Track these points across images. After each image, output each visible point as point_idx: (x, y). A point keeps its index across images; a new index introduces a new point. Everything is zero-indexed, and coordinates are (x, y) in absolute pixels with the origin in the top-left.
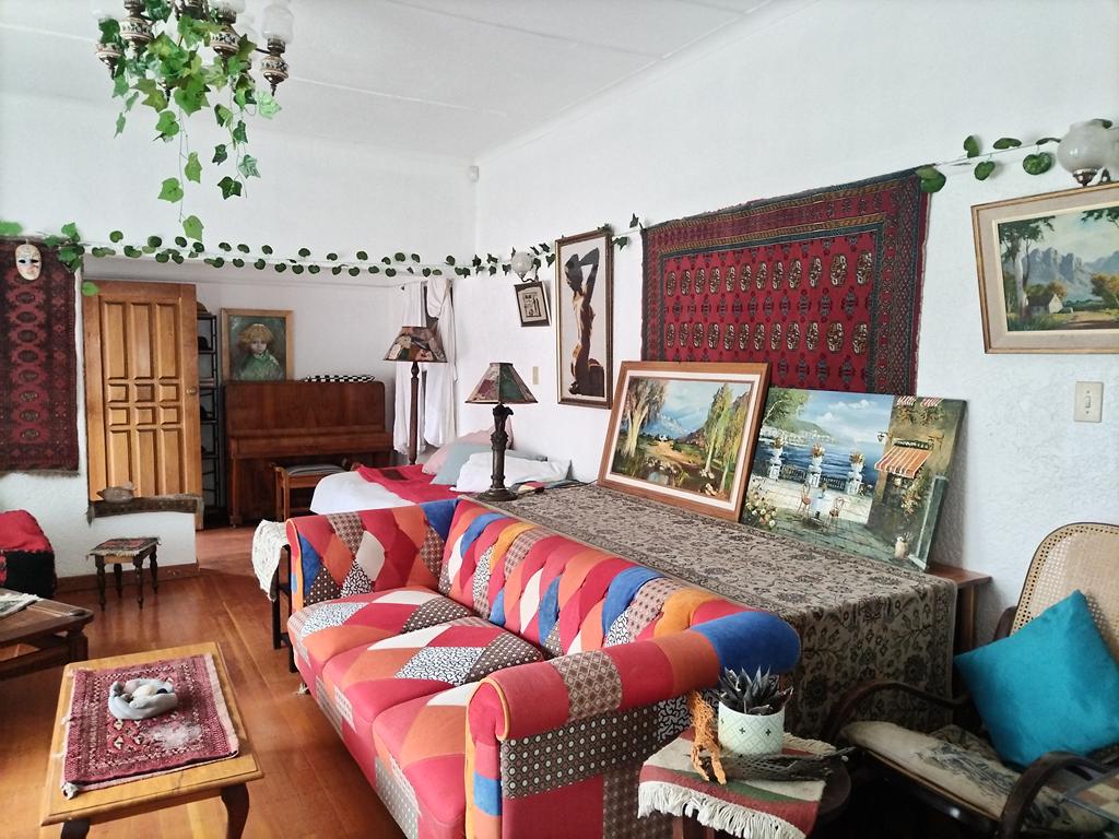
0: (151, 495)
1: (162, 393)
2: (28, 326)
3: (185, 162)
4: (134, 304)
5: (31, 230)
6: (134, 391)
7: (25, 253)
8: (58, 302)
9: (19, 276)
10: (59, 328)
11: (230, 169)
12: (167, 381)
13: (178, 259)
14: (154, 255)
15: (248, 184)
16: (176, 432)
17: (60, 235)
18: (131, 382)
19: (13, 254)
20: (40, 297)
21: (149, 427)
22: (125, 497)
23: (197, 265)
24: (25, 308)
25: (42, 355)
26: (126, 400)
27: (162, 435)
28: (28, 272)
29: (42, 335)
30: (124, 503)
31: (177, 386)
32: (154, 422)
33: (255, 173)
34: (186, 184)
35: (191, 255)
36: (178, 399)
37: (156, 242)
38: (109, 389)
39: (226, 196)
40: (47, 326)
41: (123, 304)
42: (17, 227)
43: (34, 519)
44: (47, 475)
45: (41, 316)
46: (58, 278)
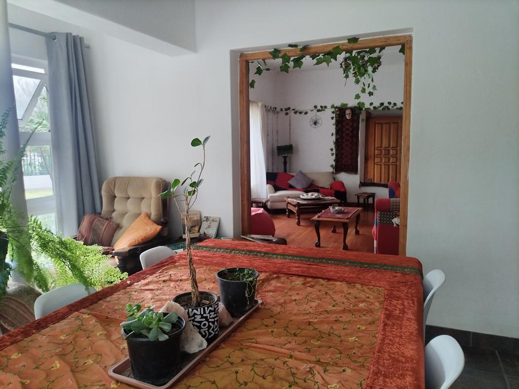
0: (379, 182)
1: (391, 152)
2: (348, 132)
3: (361, 89)
4: (385, 123)
5: (349, 106)
6: (383, 151)
7: (348, 112)
8: (355, 125)
9: (346, 118)
10: (355, 132)
11: (371, 89)
12: (393, 148)
13: (388, 109)
14: (381, 108)
15: (375, 92)
16: (395, 166)
17: (357, 105)
18: (382, 149)
19: (345, 112)
20: (351, 124)
21: (387, 163)
22: (370, 182)
23: (394, 109)
24: (348, 127)
25: (350, 140)
26: (381, 154)
27: (391, 166)
28: (348, 117)
29: (351, 134)
30: (369, 183)
31: (397, 150)
32: (389, 162)
33: (376, 89)
34: (361, 95)
35: (392, 107)
36: (397, 154)
37: (382, 104)
38: (376, 151)
39: (370, 96)
40: (352, 132)
41: (382, 124)
42: (346, 105)
43: (343, 184)
44: (349, 173)
45: (351, 129)
46: (355, 118)
